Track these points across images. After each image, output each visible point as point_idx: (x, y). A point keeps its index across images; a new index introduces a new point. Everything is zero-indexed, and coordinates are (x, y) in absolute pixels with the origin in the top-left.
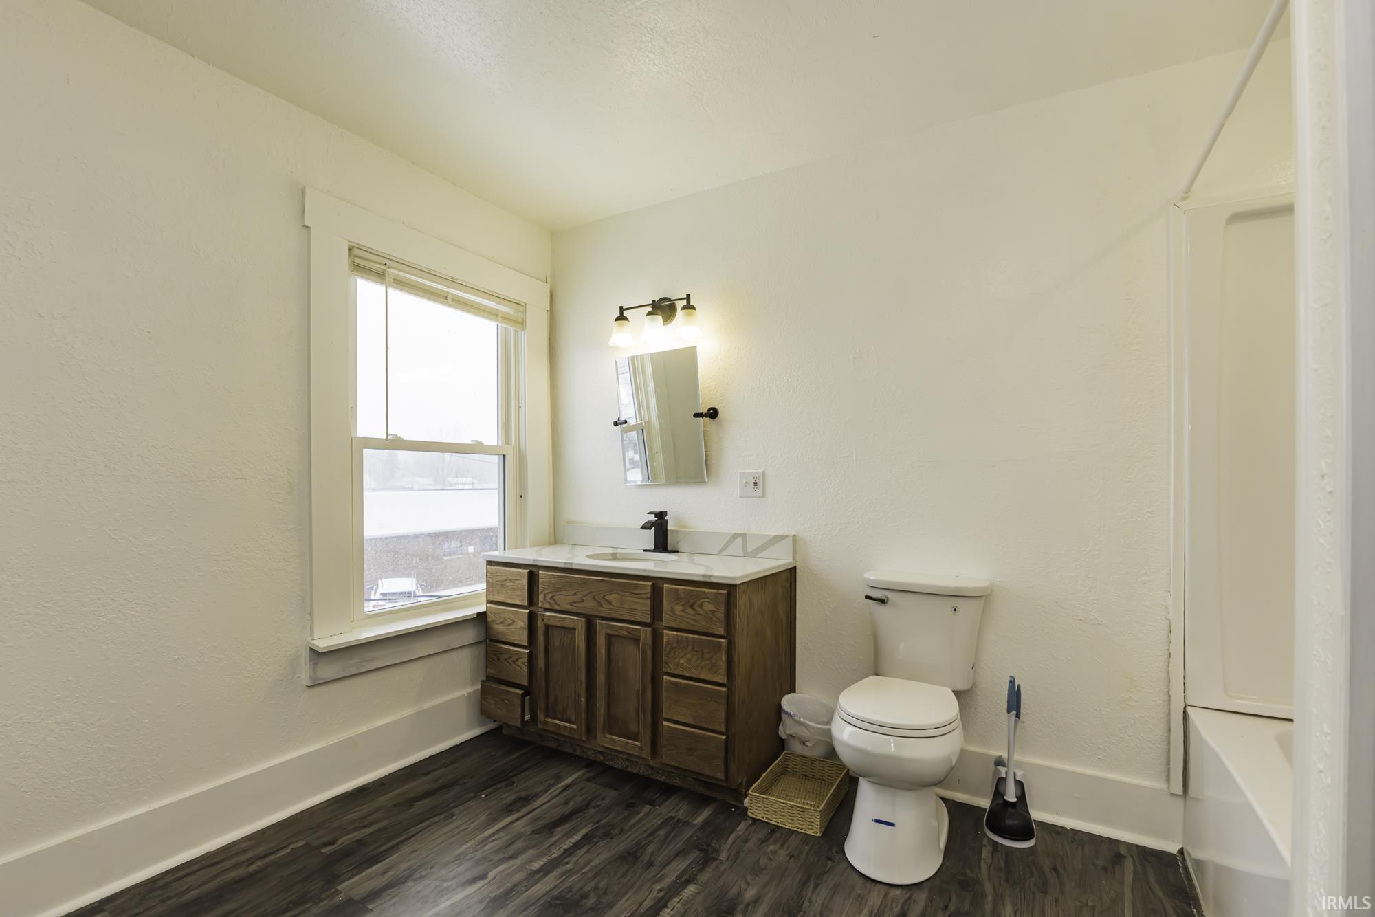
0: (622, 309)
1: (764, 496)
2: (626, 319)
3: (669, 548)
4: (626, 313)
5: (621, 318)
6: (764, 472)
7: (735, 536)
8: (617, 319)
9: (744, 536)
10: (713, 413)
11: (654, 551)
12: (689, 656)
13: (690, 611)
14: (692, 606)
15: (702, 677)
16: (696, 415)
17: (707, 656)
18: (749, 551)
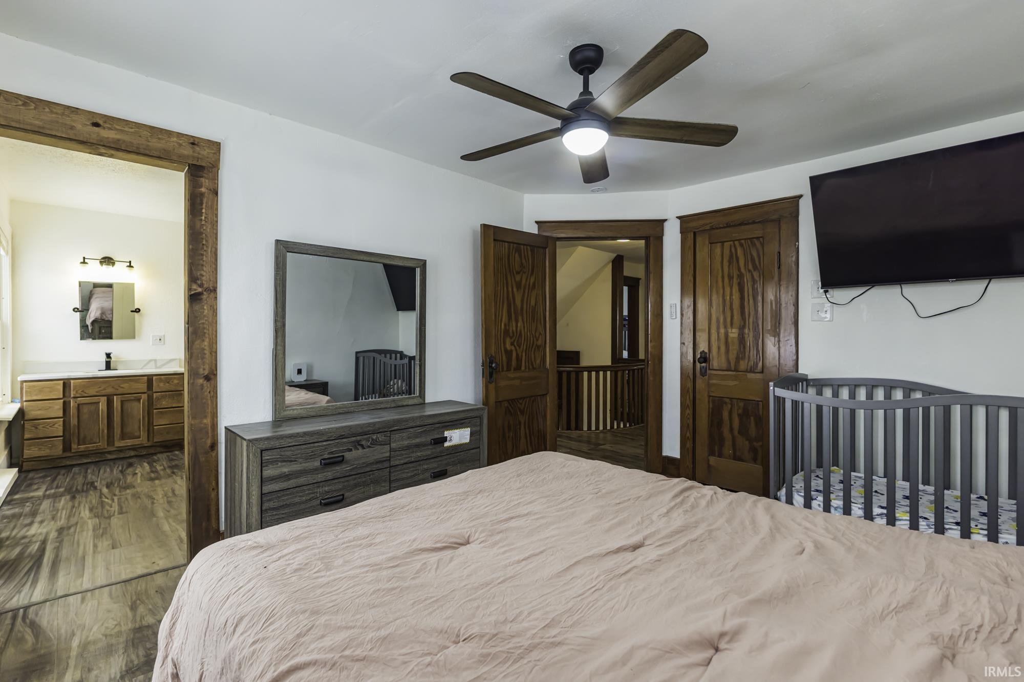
0: (84, 258)
1: (164, 344)
2: (87, 263)
3: (111, 368)
4: (86, 261)
5: (84, 262)
6: (164, 336)
7: (150, 361)
8: (81, 263)
9: (155, 361)
10: (138, 311)
11: (106, 370)
12: (167, 400)
13: (167, 384)
14: (168, 383)
15: (174, 406)
16: (132, 311)
17: (175, 398)
18: (158, 365)
